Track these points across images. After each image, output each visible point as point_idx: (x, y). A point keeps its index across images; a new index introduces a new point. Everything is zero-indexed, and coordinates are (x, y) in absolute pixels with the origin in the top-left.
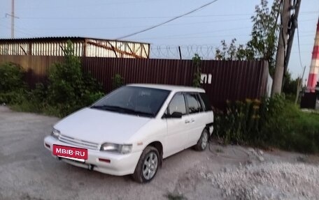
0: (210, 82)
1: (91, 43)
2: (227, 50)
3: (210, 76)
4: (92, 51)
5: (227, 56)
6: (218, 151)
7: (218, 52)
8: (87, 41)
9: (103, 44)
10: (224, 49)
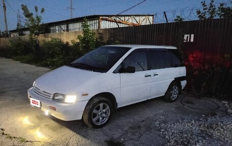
0: (192, 40)
1: (103, 19)
2: (207, 10)
3: (192, 36)
4: (105, 25)
5: (207, 16)
6: (188, 102)
7: (199, 12)
8: (101, 18)
9: (113, 18)
10: (204, 9)
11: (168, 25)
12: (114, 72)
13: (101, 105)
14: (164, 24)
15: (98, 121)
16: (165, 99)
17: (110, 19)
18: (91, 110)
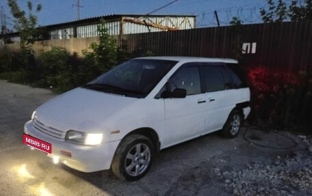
0: (254, 51)
1: (126, 21)
2: (275, 9)
3: (254, 45)
4: (130, 29)
5: (275, 18)
6: (254, 138)
7: (263, 13)
8: (123, 18)
9: (141, 20)
10: (271, 9)
11: (220, 29)
12: (156, 97)
13: (138, 146)
14: (214, 28)
15: (134, 169)
16: (223, 134)
17: (136, 20)
18: (124, 155)
